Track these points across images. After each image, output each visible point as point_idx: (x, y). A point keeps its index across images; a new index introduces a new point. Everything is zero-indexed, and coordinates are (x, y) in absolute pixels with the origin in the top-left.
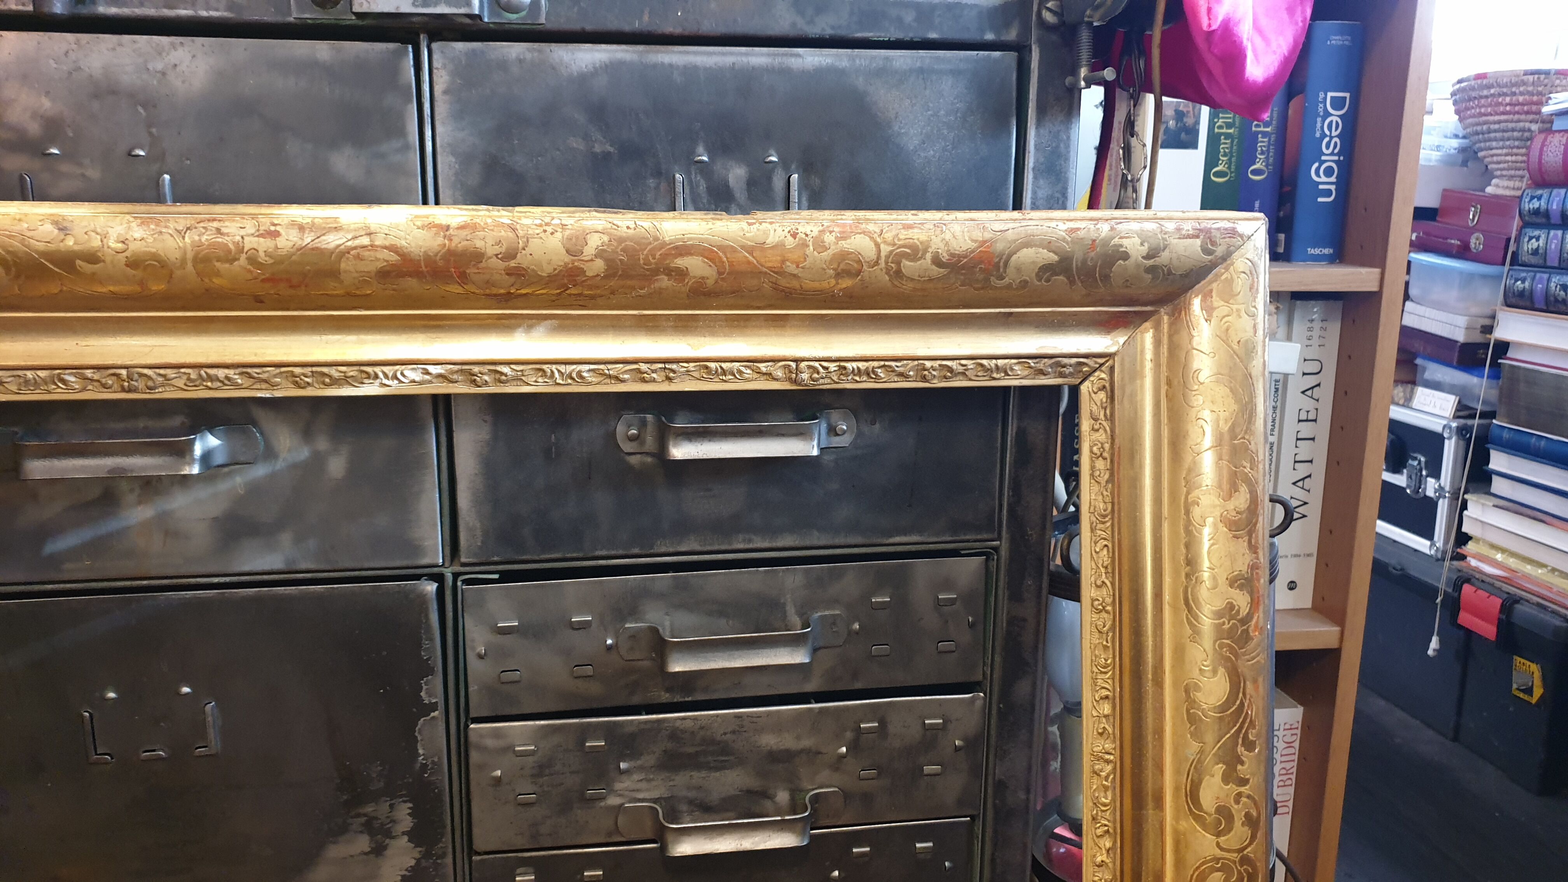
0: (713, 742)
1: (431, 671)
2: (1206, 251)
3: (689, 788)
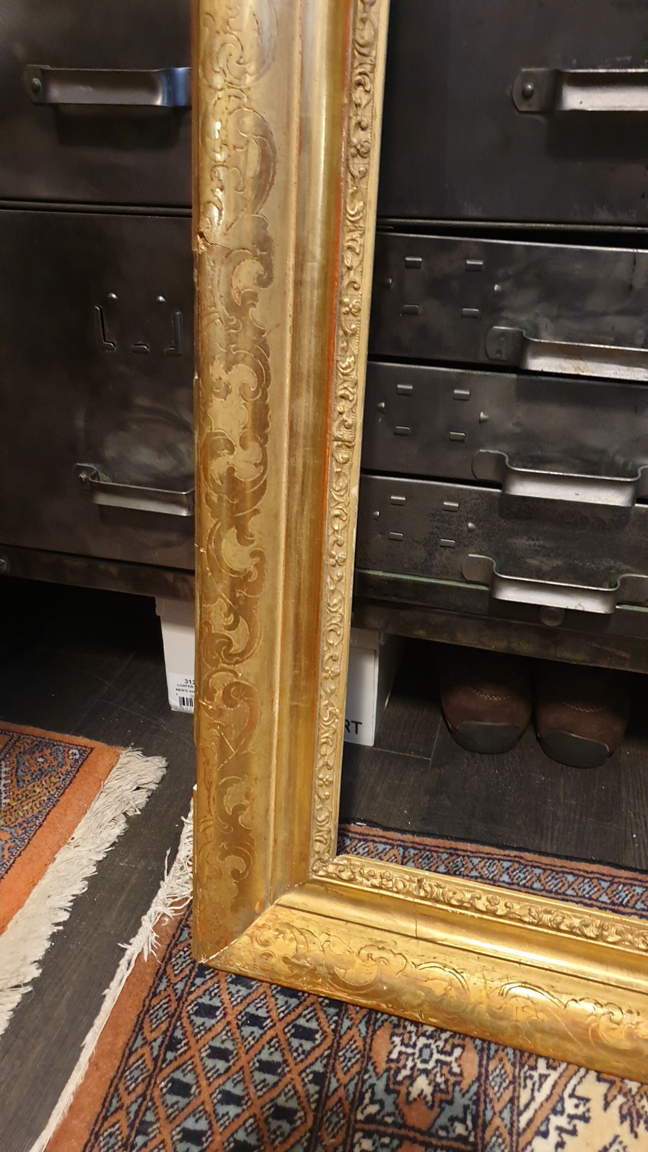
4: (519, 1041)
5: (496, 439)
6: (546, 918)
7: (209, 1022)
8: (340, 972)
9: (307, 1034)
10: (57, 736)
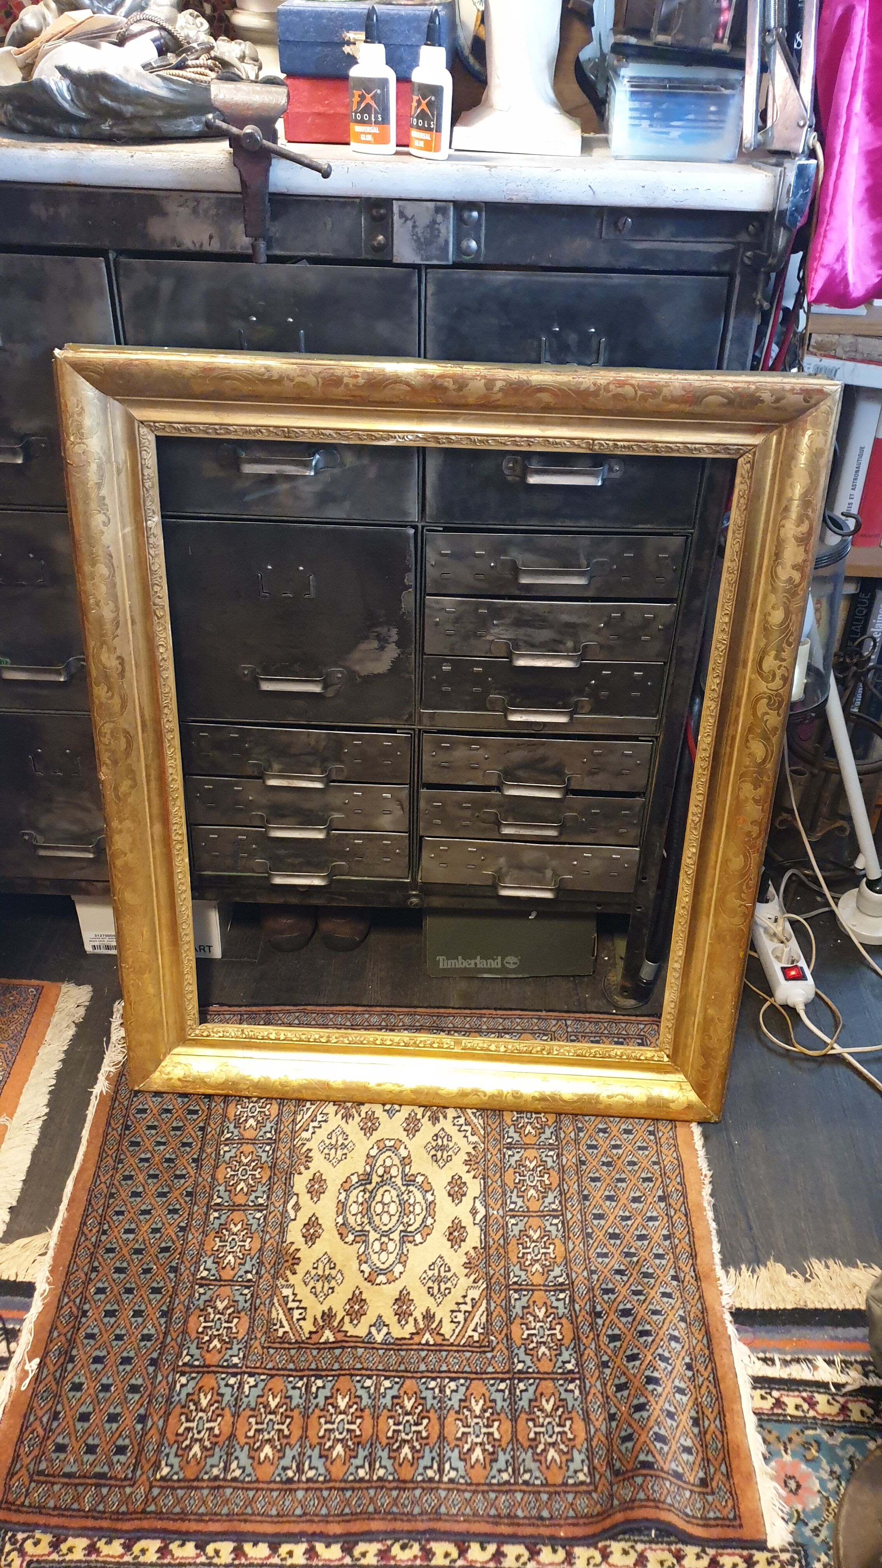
0: (537, 615)
1: (410, 570)
2: (806, 400)
3: (525, 635)
4: (295, 1095)
5: (259, 808)
6: (303, 1037)
7: (144, 1116)
8: (207, 1080)
9: (195, 1112)
10: (17, 982)
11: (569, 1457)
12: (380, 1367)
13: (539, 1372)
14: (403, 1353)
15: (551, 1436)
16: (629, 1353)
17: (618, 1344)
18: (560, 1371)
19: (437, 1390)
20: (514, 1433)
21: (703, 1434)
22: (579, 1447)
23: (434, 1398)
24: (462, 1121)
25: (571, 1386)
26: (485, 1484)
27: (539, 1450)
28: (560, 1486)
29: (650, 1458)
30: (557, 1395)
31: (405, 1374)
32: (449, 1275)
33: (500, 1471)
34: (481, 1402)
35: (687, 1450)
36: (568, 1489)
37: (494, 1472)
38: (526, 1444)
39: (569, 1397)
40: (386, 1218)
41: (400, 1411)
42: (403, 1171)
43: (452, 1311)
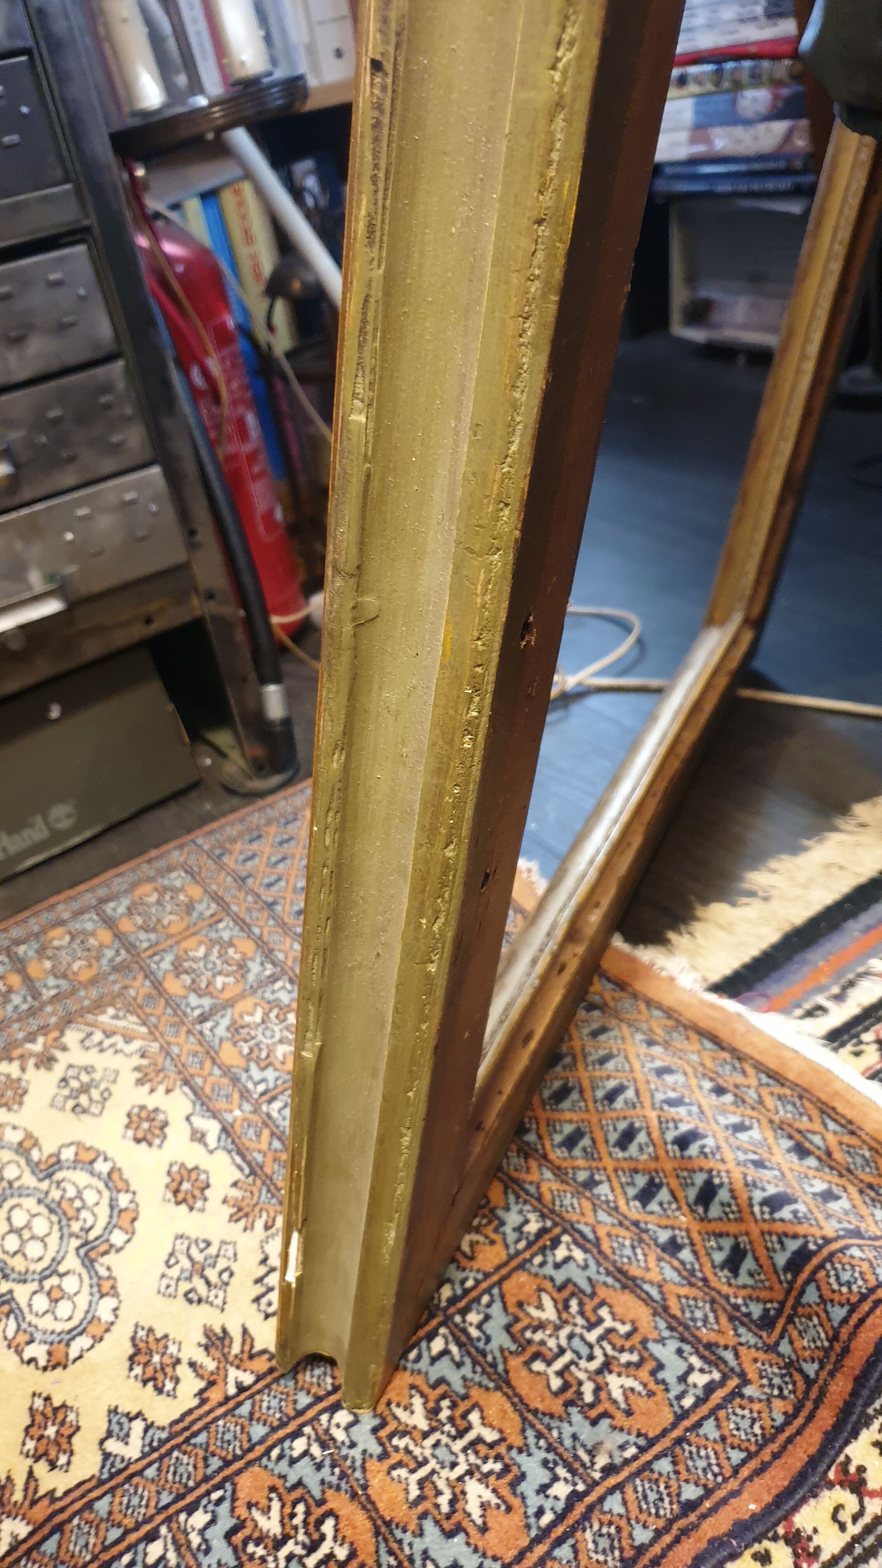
11: (650, 1365)
12: (165, 1499)
13: (487, 1275)
14: (202, 1438)
15: (591, 1358)
16: (613, 1137)
17: (586, 1142)
18: (522, 1245)
19: (316, 1450)
20: (520, 1404)
21: (827, 1158)
22: (655, 1335)
23: (319, 1467)
24: (98, 1036)
25: (561, 1253)
26: (537, 1540)
27: (588, 1398)
28: (674, 1425)
29: (793, 1245)
30: (548, 1285)
31: (227, 1472)
32: (212, 1250)
33: (543, 1489)
34: (417, 1401)
35: (828, 1196)
36: (694, 1418)
37: (534, 1501)
38: (557, 1406)
39: (571, 1271)
40: (34, 1249)
41: (260, 1551)
42: (29, 1161)
43: (257, 1300)
